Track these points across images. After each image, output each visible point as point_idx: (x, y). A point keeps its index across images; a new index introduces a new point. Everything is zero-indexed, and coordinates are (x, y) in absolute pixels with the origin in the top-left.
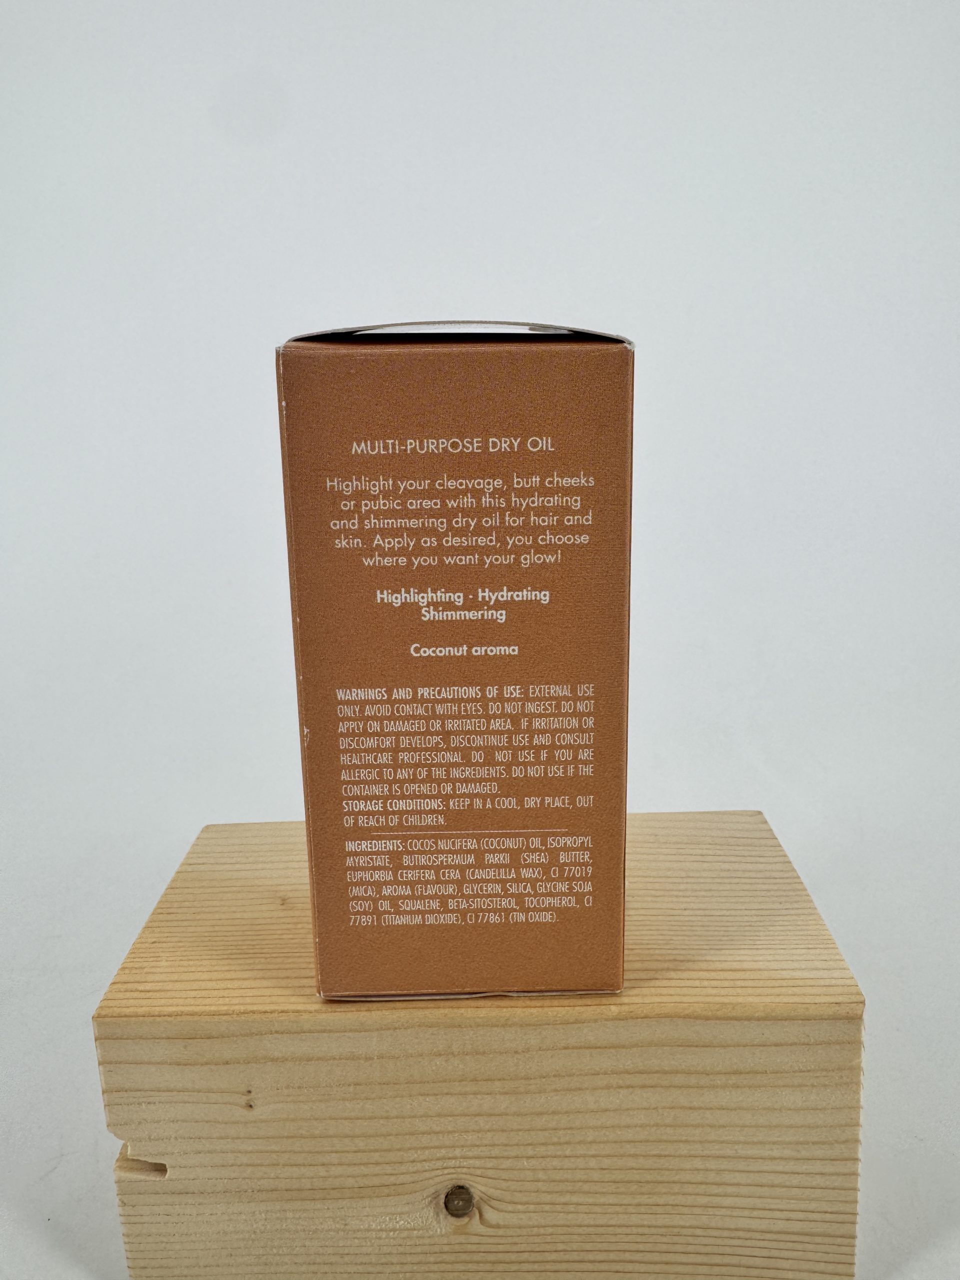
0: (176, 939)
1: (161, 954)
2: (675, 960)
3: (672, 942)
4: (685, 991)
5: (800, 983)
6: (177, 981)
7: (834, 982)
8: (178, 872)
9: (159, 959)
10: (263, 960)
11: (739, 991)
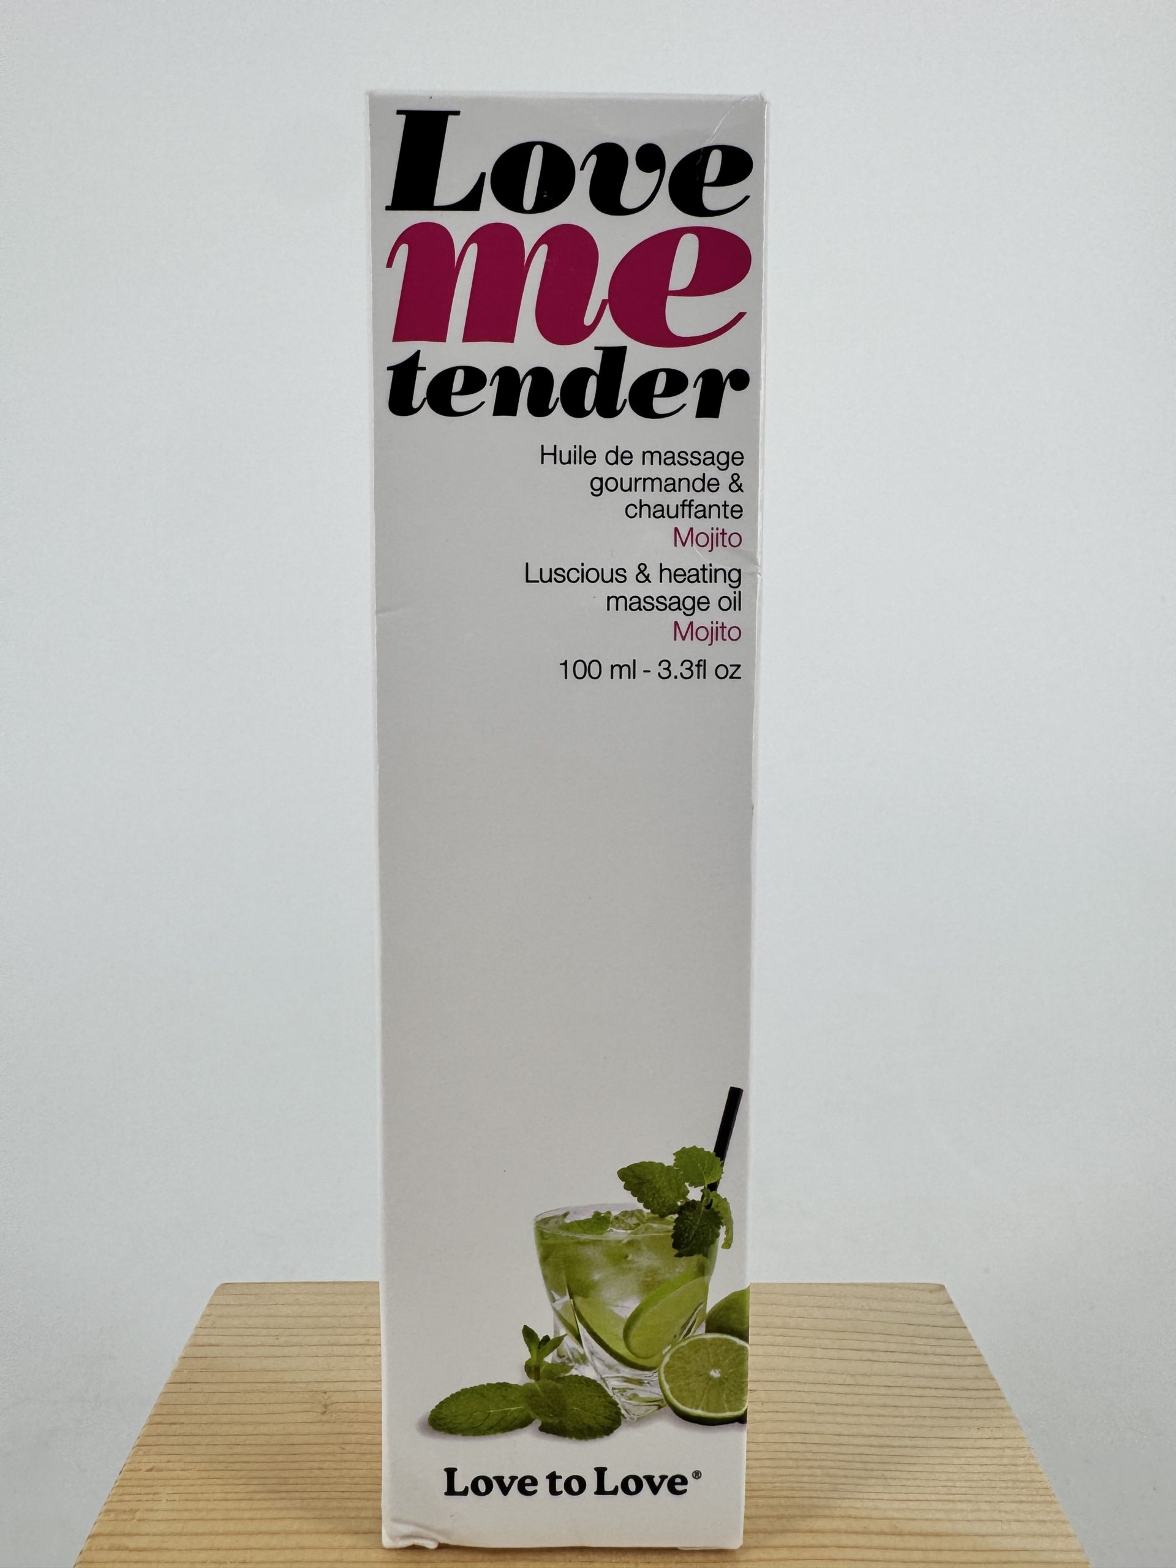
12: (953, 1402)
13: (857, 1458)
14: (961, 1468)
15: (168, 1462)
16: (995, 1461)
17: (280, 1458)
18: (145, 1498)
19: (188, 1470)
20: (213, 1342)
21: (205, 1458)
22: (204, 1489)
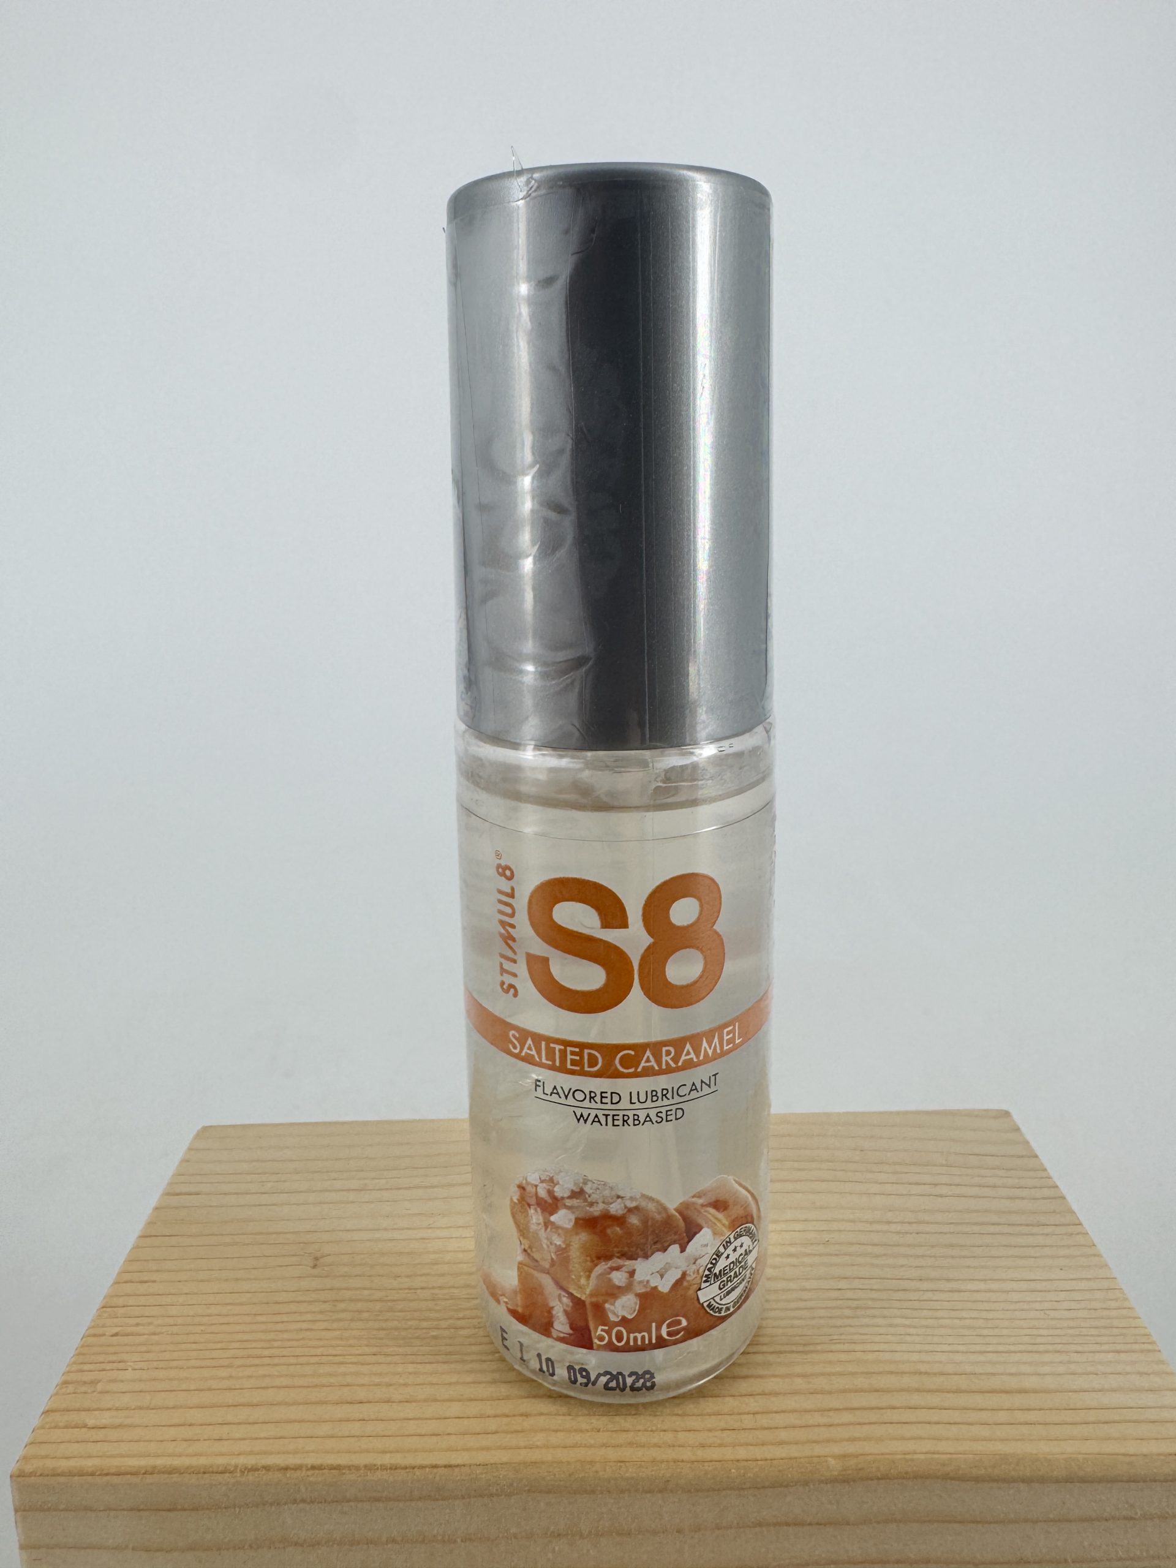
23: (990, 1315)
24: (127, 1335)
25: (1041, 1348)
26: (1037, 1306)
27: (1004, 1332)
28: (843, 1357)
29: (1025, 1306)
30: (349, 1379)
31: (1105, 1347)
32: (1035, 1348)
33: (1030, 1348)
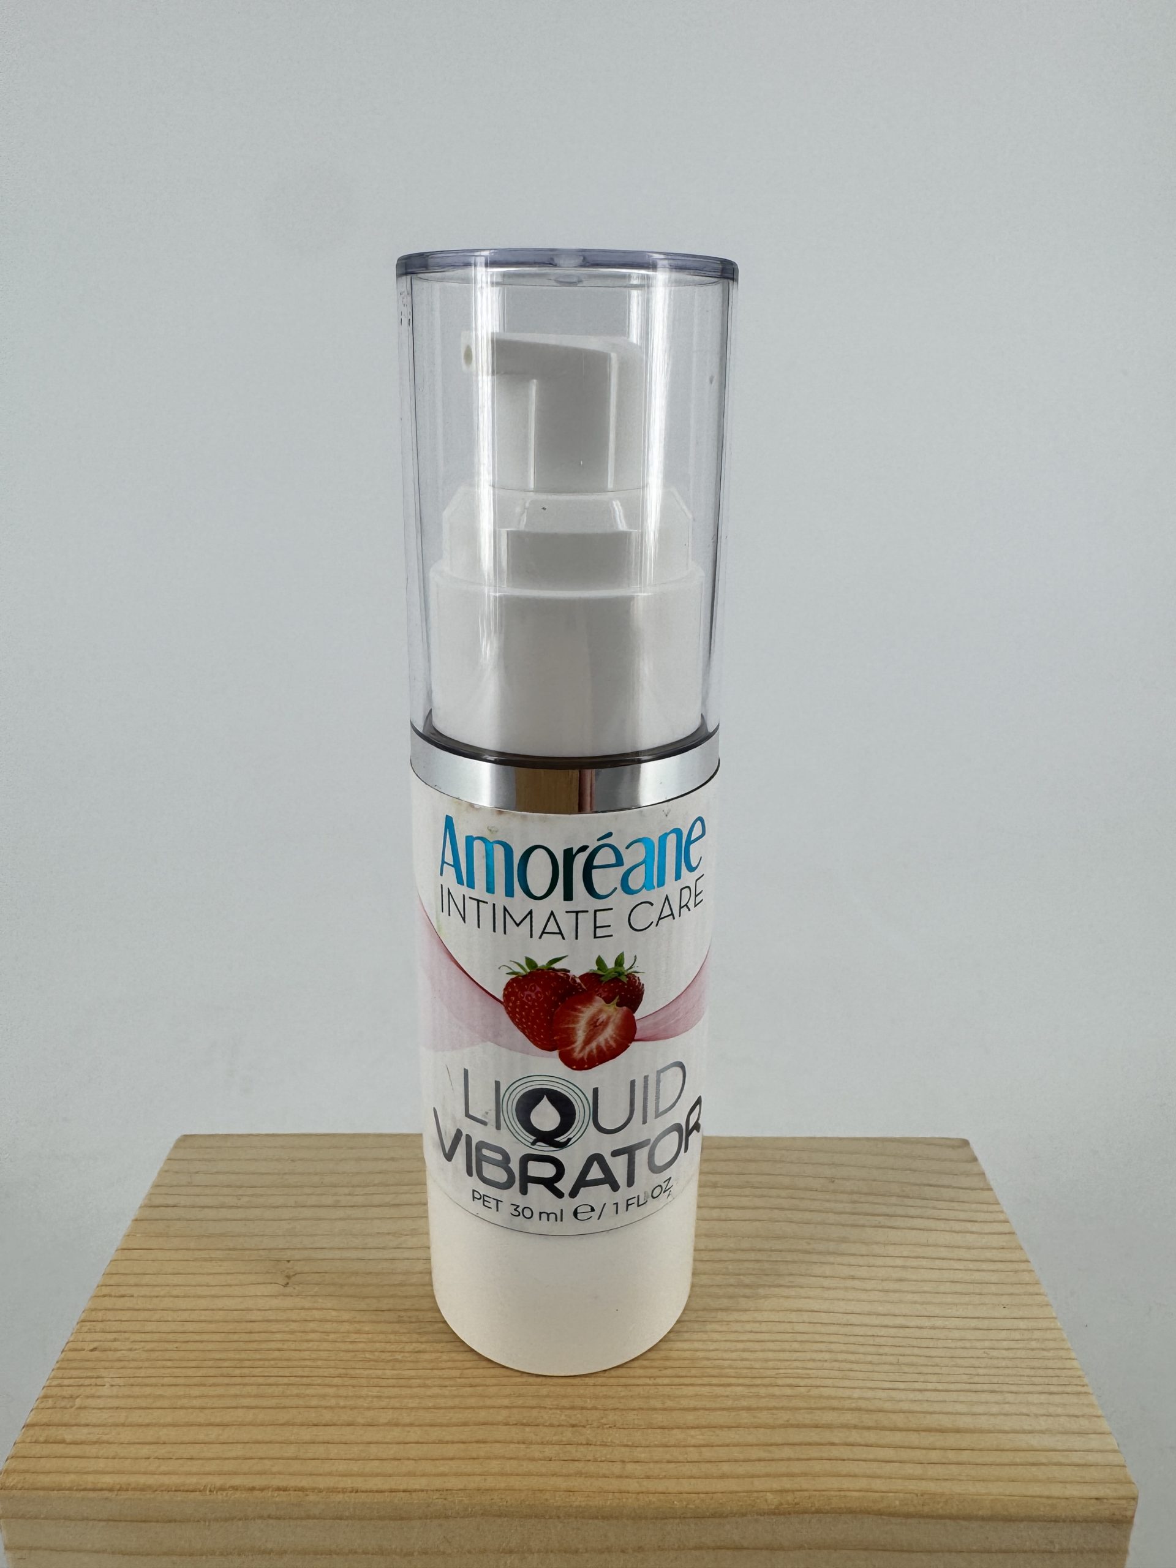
0: (128, 1345)
1: (104, 1373)
2: (859, 1409)
3: (852, 1374)
4: (874, 1468)
5: (1042, 1458)
6: (123, 1425)
7: (1091, 1458)
8: (136, 1220)
9: (99, 1381)
10: (254, 1390)
11: (955, 1469)
12: (977, 1276)
13: (871, 1341)
14: (984, 1353)
15: (115, 1340)
16: (1021, 1345)
17: (235, 1337)
18: (87, 1382)
19: (136, 1350)
20: (171, 1201)
21: (156, 1337)
22: (150, 1372)
23: (933, 1353)
24: (105, 1350)
25: (979, 1387)
26: (978, 1344)
27: (944, 1370)
28: (788, 1391)
29: (968, 1345)
30: (314, 1402)
31: (1039, 1388)
32: (973, 1387)
33: (968, 1387)
